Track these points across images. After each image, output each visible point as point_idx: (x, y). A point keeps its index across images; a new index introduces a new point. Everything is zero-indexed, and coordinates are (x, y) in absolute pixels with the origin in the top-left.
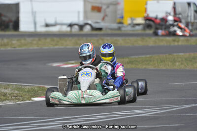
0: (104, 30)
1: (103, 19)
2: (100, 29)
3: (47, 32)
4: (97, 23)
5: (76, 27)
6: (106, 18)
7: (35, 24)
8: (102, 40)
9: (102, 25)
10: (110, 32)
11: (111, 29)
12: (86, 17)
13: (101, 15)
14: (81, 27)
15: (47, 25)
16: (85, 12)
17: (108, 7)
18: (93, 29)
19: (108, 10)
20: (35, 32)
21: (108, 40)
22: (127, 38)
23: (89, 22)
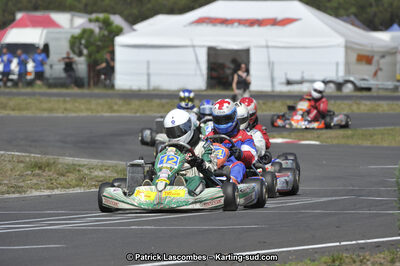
0: (373, 90)
1: (375, 74)
2: (369, 89)
3: (289, 92)
4: (364, 80)
5: (332, 85)
6: (379, 73)
7: (273, 80)
8: (358, 104)
9: (372, 83)
10: (382, 93)
11: (386, 89)
12: (348, 71)
13: (372, 69)
14: (339, 86)
15: (289, 83)
16: (347, 64)
17: (383, 57)
18: (358, 89)
19: (382, 61)
20: (273, 91)
21: (365, 105)
22: (395, 102)
23: (352, 79)
